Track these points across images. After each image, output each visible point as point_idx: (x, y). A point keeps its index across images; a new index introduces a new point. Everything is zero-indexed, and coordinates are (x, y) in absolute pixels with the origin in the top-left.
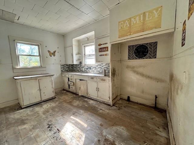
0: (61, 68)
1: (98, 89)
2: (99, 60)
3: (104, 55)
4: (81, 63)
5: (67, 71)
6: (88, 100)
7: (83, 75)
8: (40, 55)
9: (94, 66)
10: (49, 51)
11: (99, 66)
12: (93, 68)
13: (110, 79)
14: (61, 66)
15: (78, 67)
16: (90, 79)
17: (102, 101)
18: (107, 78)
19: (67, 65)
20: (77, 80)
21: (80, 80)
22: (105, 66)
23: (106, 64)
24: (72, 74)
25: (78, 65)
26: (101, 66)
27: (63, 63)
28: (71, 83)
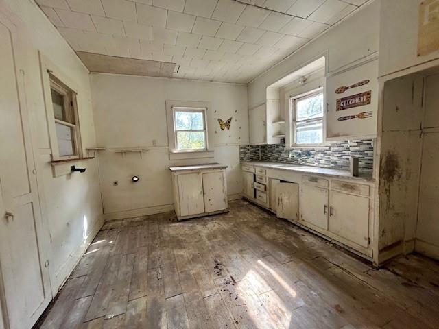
0: (241, 153)
1: (329, 211)
2: (335, 132)
3: (353, 117)
4: (283, 140)
5: (252, 160)
6: (300, 233)
7: (290, 171)
8: (205, 129)
9: (320, 148)
10: (220, 120)
11: (336, 149)
12: (318, 152)
13: (374, 186)
14: (241, 148)
15: (277, 152)
16: (307, 181)
17: (342, 246)
18: (361, 182)
19: (252, 147)
20: (273, 180)
21: (282, 181)
22: (357, 148)
23: (360, 144)
24: (262, 167)
25: (278, 146)
26: (341, 149)
27: (245, 142)
28: (259, 187)
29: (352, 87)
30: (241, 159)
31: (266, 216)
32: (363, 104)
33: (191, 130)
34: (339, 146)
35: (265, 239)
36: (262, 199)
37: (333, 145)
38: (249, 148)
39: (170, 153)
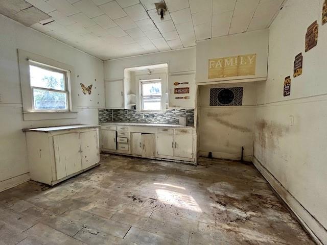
0: (99, 115)
1: (175, 145)
3: (182, 98)
4: (135, 107)
5: (108, 121)
6: (159, 162)
8: (67, 91)
9: (159, 113)
10: (82, 85)
11: (169, 113)
12: (159, 115)
13: (195, 129)
14: (100, 111)
15: (129, 115)
16: (162, 131)
17: (181, 162)
18: (189, 129)
19: (107, 110)
20: (134, 134)
21: (142, 133)
22: (179, 113)
23: (180, 111)
25: (129, 111)
26: (171, 113)
27: (102, 107)
28: (123, 140)
29: (182, 83)
30: (100, 120)
31: (131, 159)
32: (186, 93)
33: (51, 90)
34: (170, 112)
35: (143, 172)
36: (124, 149)
37: (167, 112)
38: (106, 111)
39: (23, 112)
